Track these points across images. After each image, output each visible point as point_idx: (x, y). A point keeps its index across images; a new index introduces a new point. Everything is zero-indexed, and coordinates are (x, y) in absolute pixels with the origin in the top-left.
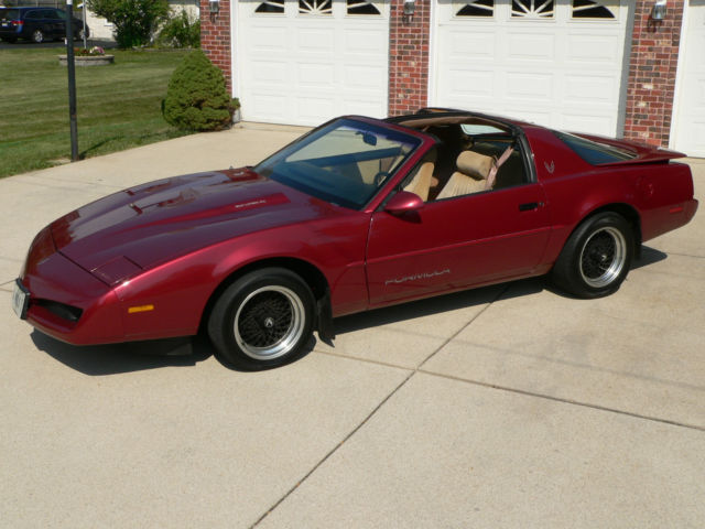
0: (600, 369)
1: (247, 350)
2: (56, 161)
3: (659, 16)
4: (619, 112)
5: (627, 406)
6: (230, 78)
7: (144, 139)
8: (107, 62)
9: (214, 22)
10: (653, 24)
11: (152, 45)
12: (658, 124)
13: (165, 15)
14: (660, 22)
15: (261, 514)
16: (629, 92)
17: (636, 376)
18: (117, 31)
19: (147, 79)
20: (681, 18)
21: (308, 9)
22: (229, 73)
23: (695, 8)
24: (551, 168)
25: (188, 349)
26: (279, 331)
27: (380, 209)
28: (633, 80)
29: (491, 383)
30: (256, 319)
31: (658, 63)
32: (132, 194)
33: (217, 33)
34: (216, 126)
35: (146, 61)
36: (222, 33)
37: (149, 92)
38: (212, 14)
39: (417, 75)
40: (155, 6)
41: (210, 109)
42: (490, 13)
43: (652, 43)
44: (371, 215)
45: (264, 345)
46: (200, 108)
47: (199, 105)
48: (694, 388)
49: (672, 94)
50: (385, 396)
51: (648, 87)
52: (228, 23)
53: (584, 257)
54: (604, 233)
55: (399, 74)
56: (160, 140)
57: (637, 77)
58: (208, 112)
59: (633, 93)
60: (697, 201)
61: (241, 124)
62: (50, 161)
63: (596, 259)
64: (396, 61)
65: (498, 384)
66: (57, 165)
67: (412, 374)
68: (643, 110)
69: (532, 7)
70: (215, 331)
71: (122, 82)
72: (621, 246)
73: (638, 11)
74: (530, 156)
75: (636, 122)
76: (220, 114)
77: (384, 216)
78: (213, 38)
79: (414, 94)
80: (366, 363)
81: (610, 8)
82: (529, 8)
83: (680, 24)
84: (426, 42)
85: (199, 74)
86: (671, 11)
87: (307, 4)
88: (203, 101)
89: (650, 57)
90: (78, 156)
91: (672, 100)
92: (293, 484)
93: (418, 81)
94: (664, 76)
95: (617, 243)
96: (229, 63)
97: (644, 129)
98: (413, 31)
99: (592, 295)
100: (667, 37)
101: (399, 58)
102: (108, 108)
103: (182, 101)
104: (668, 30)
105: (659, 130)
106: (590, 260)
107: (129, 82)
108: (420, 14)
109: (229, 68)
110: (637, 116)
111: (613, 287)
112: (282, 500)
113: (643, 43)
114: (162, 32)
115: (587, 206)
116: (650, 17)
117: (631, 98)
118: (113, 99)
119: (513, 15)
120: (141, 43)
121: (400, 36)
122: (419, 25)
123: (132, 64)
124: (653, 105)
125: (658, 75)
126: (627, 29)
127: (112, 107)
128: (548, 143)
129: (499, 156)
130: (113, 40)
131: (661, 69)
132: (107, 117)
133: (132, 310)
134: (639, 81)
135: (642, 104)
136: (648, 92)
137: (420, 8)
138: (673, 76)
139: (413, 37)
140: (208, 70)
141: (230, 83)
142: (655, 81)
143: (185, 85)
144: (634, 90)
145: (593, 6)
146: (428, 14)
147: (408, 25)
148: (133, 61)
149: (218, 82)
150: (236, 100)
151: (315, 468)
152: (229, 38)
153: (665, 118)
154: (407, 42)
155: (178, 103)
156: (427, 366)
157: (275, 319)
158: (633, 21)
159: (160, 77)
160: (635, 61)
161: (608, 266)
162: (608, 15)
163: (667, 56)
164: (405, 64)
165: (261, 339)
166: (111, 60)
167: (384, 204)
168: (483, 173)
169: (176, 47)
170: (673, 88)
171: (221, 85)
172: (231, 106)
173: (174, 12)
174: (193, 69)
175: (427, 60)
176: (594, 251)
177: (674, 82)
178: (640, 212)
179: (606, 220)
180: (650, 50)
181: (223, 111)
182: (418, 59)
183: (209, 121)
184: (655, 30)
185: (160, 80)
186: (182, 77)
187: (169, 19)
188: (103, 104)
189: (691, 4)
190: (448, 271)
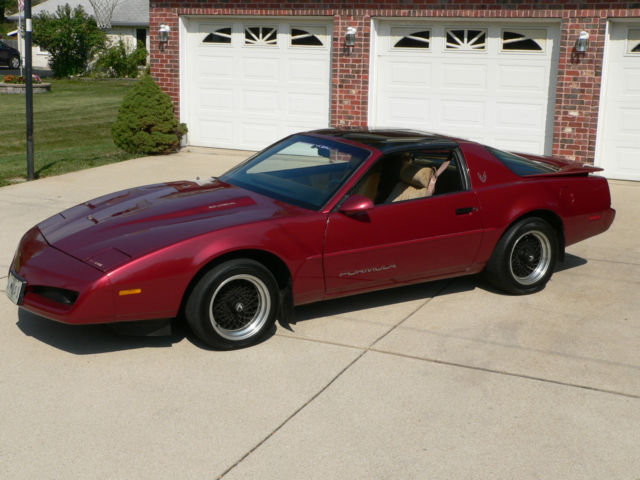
0: (529, 349)
1: (220, 331)
2: (13, 180)
3: (582, 49)
4: (546, 137)
5: (551, 376)
6: (177, 104)
7: (93, 161)
8: (44, 90)
9: (162, 51)
10: (577, 56)
11: (87, 75)
12: (584, 148)
13: (101, 45)
14: (583, 54)
15: (244, 454)
16: (556, 118)
17: (559, 354)
18: (52, 60)
19: (86, 107)
20: (602, 50)
21: (254, 39)
22: (178, 99)
23: (615, 42)
24: (483, 178)
25: (168, 330)
26: (247, 316)
27: (335, 210)
28: (560, 107)
29: (434, 358)
30: (228, 304)
31: (583, 91)
32: (92, 206)
33: (166, 61)
34: (165, 149)
35: (83, 90)
36: (171, 61)
37: (90, 119)
38: (162, 43)
39: (358, 103)
40: (92, 36)
41: (160, 133)
42: (426, 45)
43: (577, 74)
44: (328, 215)
45: (234, 328)
46: (150, 133)
47: (148, 129)
48: (609, 363)
49: (596, 120)
50: (342, 369)
51: (574, 113)
52: (177, 52)
53: (513, 258)
54: (531, 237)
55: (341, 102)
56: (112, 162)
57: (563, 104)
58: (157, 136)
59: (560, 120)
60: (614, 211)
61: (187, 148)
62: (7, 180)
63: (525, 260)
64: (338, 89)
65: (439, 359)
66: (14, 183)
67: (365, 352)
68: (569, 135)
69: (466, 40)
70: (192, 314)
71: (61, 110)
72: (546, 248)
73: (563, 44)
74: (466, 171)
75: (563, 147)
76: (170, 139)
77: (339, 217)
78: (162, 66)
79: (355, 120)
80: (323, 345)
81: (537, 41)
82: (462, 41)
83: (602, 56)
84: (366, 72)
85: (149, 100)
86: (593, 44)
87: (253, 35)
88: (153, 125)
89: (575, 86)
90: (33, 175)
91: (596, 126)
92: (269, 433)
93: (358, 108)
94: (588, 103)
95: (543, 245)
96: (177, 90)
97: (571, 153)
98: (354, 61)
99: (521, 291)
100: (590, 68)
101: (341, 86)
102: (50, 134)
103: (133, 126)
104: (591, 62)
105: (584, 154)
106: (519, 261)
107: (68, 110)
108: (360, 45)
109: (177, 95)
110: (564, 141)
111: (540, 285)
112: (260, 444)
113: (568, 73)
114: (98, 62)
115: (515, 212)
116: (574, 50)
117: (557, 124)
118: (55, 126)
119: (448, 47)
120: (77, 72)
121: (342, 66)
122: (360, 56)
123: (69, 92)
124: (579, 131)
125: (582, 102)
126: (553, 60)
127: (53, 134)
128: (481, 157)
129: (437, 168)
130: (49, 69)
131: (586, 97)
132: (48, 143)
133: (123, 293)
134: (564, 108)
135: (568, 130)
136: (573, 118)
137: (360, 40)
138: (597, 104)
139: (354, 66)
140: (157, 97)
141: (178, 109)
142: (580, 108)
143: (136, 111)
144: (560, 117)
145: (520, 39)
146: (368, 45)
147: (348, 55)
148: (70, 90)
149: (167, 108)
150: (184, 125)
151: (286, 421)
152: (177, 67)
153: (590, 142)
154: (348, 71)
155: (129, 127)
156: (377, 346)
157: (244, 304)
158: (558, 53)
159: (99, 105)
160: (561, 90)
161: (535, 267)
162: (536, 47)
163: (590, 86)
164: (345, 92)
165: (232, 323)
166: (48, 88)
167: (339, 206)
168: (424, 183)
169: (112, 76)
170: (596, 115)
171: (170, 111)
172: (180, 131)
173: (111, 42)
174: (143, 95)
175: (367, 88)
176: (522, 253)
177: (597, 109)
178: (563, 219)
179: (532, 225)
180: (575, 79)
181: (171, 136)
182: (359, 87)
183: (158, 145)
184: (578, 62)
185: (99, 108)
186: (132, 103)
187: (105, 49)
188: (44, 130)
189: (611, 38)
190: (394, 266)
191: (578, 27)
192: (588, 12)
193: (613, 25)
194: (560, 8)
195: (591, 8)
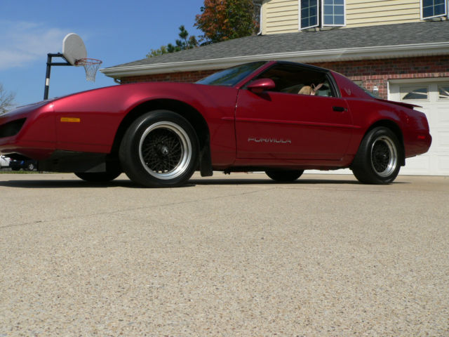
25: (103, 167)
27: (244, 88)
30: (155, 149)
44: (238, 90)
63: (381, 158)
99: (380, 181)
106: (376, 159)
111: (393, 177)
157: (169, 148)
167: (246, 86)
189: (391, 93)
190: (290, 142)
191: (371, 85)
192: (377, 77)
193: (391, 84)
194: (360, 75)
195: (378, 74)
